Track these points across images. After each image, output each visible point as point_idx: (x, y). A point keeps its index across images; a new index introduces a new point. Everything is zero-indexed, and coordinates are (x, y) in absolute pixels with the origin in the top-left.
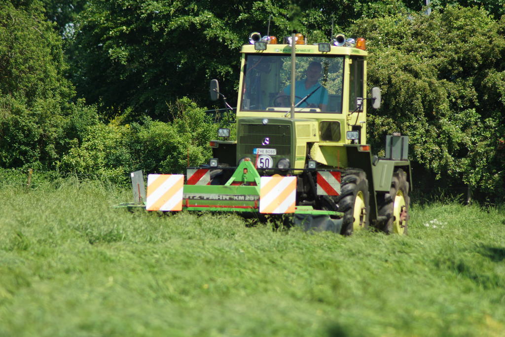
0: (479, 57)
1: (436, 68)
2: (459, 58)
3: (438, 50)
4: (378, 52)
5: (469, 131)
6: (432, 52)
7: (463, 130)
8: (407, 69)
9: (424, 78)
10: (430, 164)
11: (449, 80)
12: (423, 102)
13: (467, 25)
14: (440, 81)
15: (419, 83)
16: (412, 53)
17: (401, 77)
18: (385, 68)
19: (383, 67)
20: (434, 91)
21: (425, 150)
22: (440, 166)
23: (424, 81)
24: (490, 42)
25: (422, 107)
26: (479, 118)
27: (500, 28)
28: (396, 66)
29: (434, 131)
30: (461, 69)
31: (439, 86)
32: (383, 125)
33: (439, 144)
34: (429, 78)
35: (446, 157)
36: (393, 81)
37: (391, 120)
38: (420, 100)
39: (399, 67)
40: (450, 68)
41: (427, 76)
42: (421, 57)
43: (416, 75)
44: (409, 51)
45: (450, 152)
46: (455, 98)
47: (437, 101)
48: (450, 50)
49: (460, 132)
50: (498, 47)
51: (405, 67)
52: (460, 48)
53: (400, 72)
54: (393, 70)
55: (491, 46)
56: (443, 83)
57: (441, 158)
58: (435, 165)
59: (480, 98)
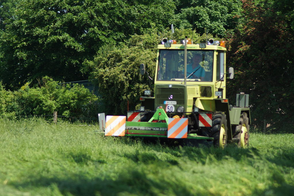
4: (141, 52)
17: (152, 64)
18: (144, 60)
19: (143, 60)
27: (202, 39)
28: (150, 59)
32: (143, 88)
36: (148, 67)
37: (147, 86)
54: (148, 61)
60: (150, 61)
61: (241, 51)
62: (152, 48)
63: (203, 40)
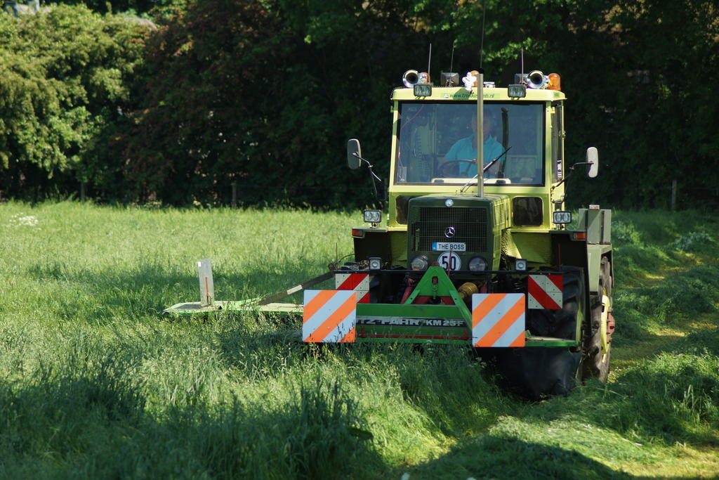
0: (86, 56)
1: (44, 66)
2: (66, 57)
3: (45, 49)
5: (80, 129)
6: (40, 51)
7: (74, 127)
8: (15, 69)
9: (33, 78)
10: (43, 163)
11: (58, 79)
12: (33, 102)
13: (73, 24)
14: (49, 80)
15: (28, 83)
16: (20, 52)
17: (10, 77)
20: (43, 90)
21: (37, 149)
22: (52, 164)
23: (33, 81)
24: (97, 41)
25: (32, 107)
26: (89, 116)
27: (106, 26)
28: (4, 67)
29: (45, 131)
30: (69, 68)
31: (48, 86)
33: (51, 143)
34: (39, 78)
35: (58, 156)
38: (30, 99)
39: (8, 67)
40: (58, 67)
41: (36, 76)
42: (29, 58)
43: (24, 75)
44: (16, 50)
45: (61, 151)
46: (65, 97)
47: (47, 100)
48: (58, 49)
49: (71, 130)
50: (104, 45)
51: (13, 67)
52: (67, 47)
53: (8, 73)
55: (97, 44)
56: (52, 82)
57: (53, 157)
58: (47, 164)
59: (89, 96)
60: (4, 71)
61: (185, 51)
62: (5, 43)
63: (109, 27)
